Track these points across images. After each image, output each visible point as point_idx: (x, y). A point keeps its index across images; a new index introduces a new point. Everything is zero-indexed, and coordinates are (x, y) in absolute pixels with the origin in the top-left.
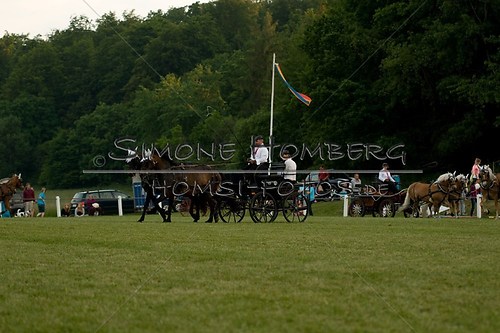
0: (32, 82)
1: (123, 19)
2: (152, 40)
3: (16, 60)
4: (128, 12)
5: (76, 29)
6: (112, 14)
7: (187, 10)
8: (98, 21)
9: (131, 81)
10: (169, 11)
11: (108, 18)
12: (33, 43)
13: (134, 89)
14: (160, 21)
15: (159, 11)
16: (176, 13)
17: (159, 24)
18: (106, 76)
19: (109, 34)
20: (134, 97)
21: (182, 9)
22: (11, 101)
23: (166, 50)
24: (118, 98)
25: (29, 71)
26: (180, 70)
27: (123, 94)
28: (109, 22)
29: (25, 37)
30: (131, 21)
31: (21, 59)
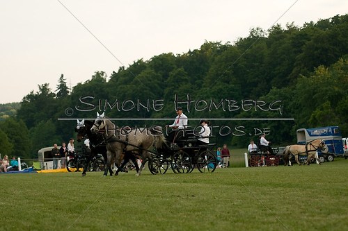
0: (225, 75)
1: (286, 29)
2: (307, 43)
3: (213, 60)
4: (290, 24)
5: (254, 37)
6: (279, 26)
7: (330, 21)
8: (269, 31)
9: (293, 72)
10: (318, 22)
11: (276, 28)
12: (225, 48)
13: (296, 77)
14: (312, 29)
15: (312, 22)
16: (323, 24)
17: (312, 31)
18: (276, 69)
19: (277, 39)
20: (296, 83)
21: (328, 20)
22: (211, 88)
23: (317, 49)
24: (285, 83)
25: (222, 67)
26: (327, 63)
27: (288, 81)
28: (277, 31)
29: (218, 43)
30: (292, 30)
31: (216, 59)
